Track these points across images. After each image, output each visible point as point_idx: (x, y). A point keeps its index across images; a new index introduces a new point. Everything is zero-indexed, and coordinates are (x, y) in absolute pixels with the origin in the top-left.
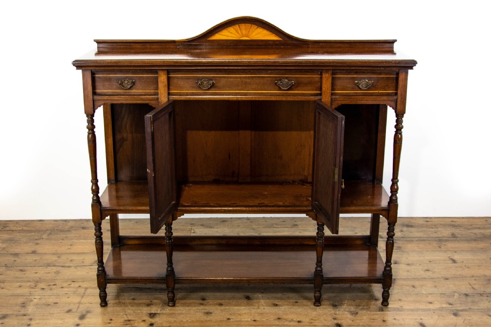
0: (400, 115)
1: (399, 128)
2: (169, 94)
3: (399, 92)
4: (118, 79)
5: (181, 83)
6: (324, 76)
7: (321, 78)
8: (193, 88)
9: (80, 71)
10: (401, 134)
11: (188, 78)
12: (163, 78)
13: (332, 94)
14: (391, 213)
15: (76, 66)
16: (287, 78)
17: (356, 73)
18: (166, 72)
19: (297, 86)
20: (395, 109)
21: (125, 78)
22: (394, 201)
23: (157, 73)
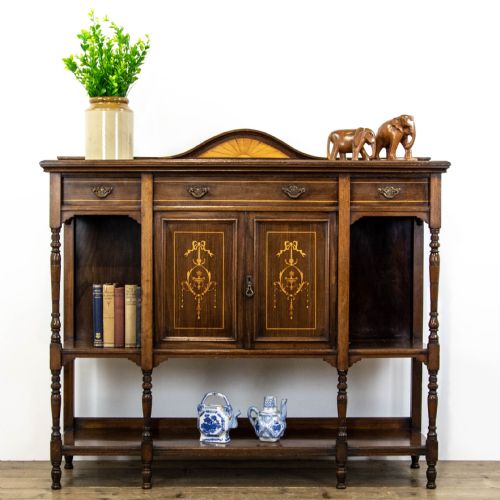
0: (435, 231)
1: (435, 248)
2: (154, 204)
3: (432, 200)
4: (92, 186)
5: (169, 190)
6: (340, 181)
7: (338, 185)
8: (183, 195)
9: (48, 175)
10: (438, 256)
11: (177, 184)
12: (147, 184)
13: (351, 204)
14: (432, 356)
15: (44, 168)
16: (296, 184)
17: (379, 178)
18: (151, 176)
19: (308, 195)
20: (429, 222)
21: (101, 185)
22: (434, 341)
23: (140, 178)
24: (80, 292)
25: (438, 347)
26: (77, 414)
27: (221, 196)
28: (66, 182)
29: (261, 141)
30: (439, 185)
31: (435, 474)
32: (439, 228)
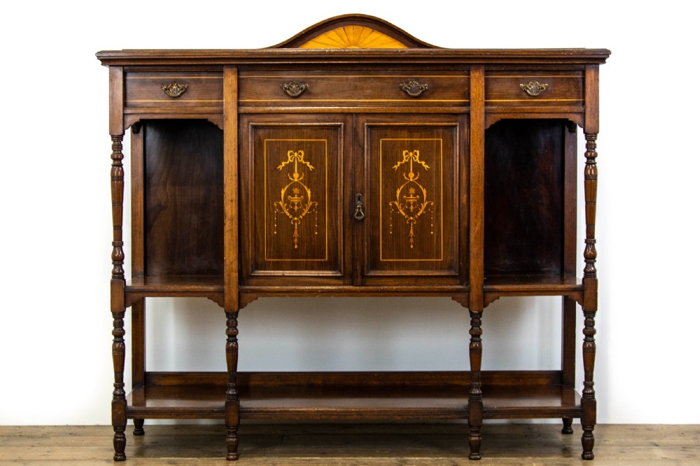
0: (591, 137)
1: (591, 158)
2: (239, 105)
3: (588, 98)
4: (162, 83)
5: (259, 88)
6: (472, 75)
7: (469, 80)
8: (276, 94)
9: (106, 69)
10: (595, 169)
11: (268, 81)
12: (230, 80)
13: (486, 104)
14: (587, 293)
15: (101, 60)
16: (417, 79)
17: (521, 71)
18: (235, 69)
19: (433, 92)
20: (584, 126)
21: (174, 82)
22: (590, 275)
23: (222, 72)
24: (152, 216)
25: (596, 281)
26: (149, 367)
27: (322, 95)
28: (130, 77)
29: (374, 29)
30: (597, 80)
31: (593, 441)
32: (596, 134)
